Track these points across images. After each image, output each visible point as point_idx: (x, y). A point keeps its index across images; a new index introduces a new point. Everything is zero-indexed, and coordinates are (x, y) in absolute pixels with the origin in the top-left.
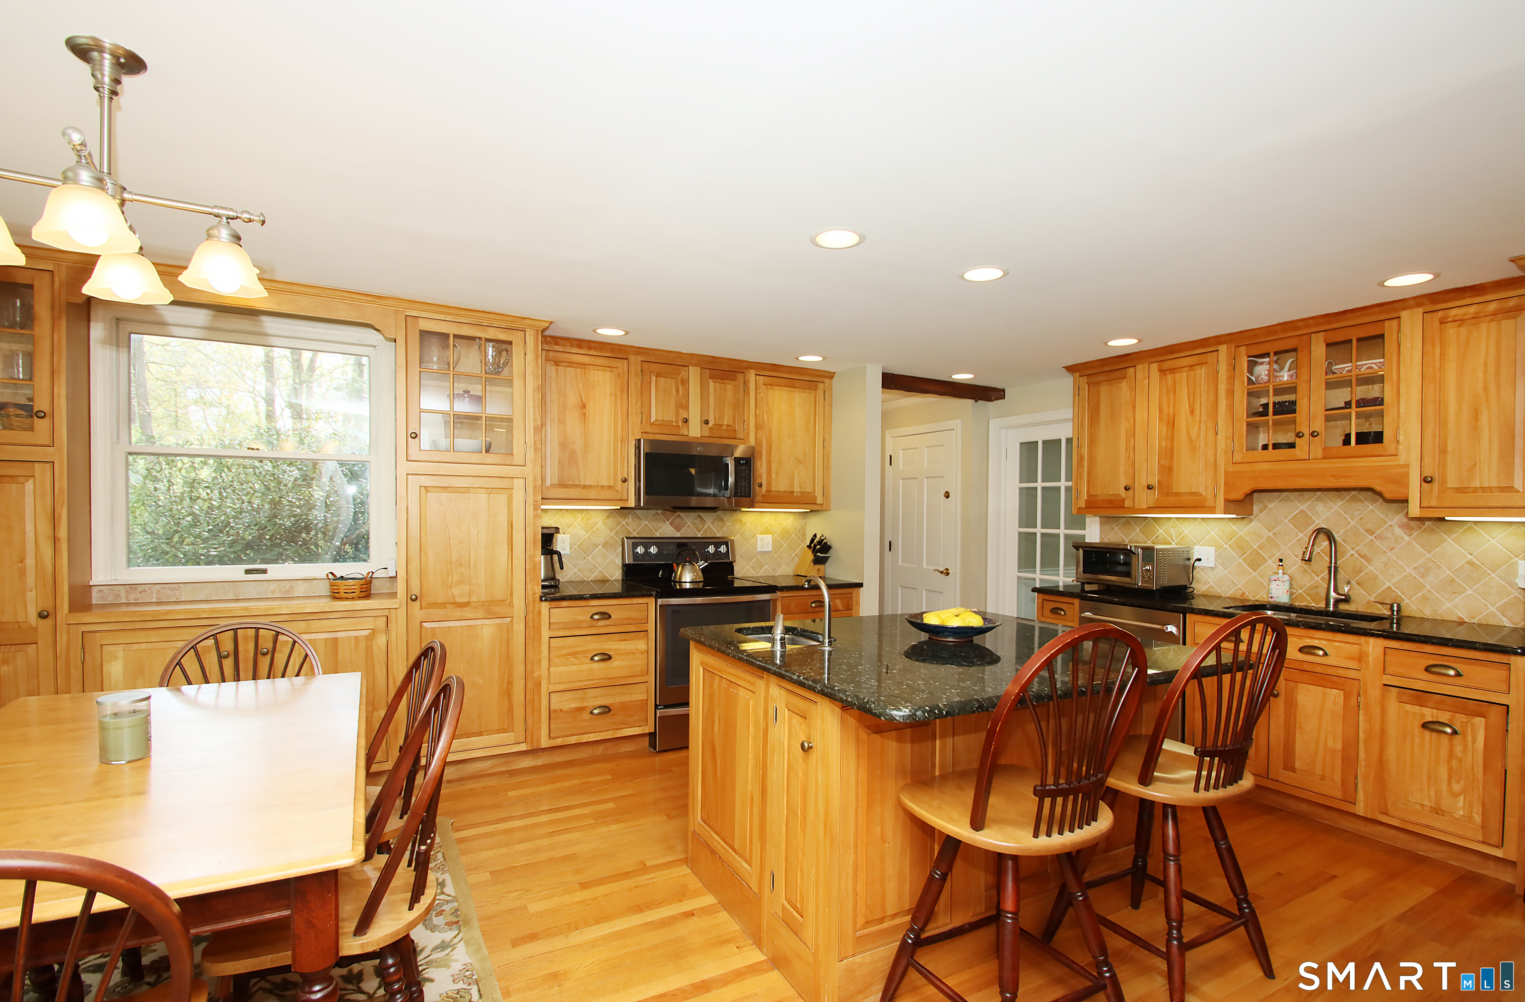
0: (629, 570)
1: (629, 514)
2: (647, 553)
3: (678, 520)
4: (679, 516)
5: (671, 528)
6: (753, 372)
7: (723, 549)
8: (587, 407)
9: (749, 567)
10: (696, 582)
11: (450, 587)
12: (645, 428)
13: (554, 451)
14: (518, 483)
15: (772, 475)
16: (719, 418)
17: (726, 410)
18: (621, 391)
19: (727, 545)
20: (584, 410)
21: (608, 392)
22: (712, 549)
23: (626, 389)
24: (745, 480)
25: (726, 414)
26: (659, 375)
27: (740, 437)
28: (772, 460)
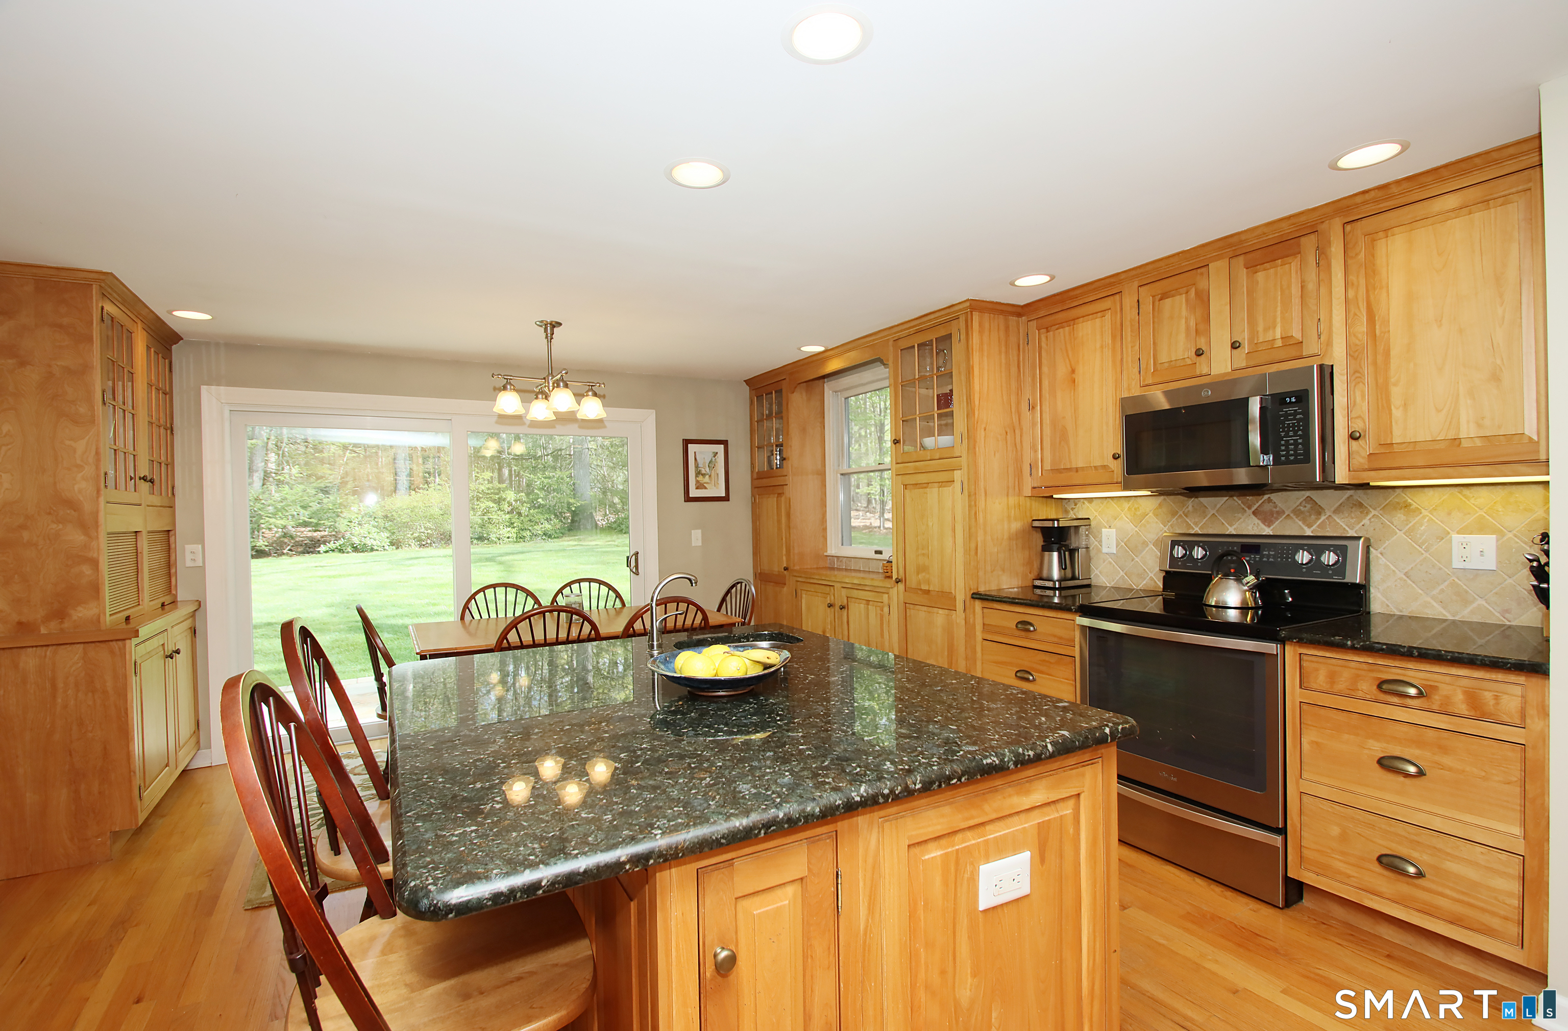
0: (1169, 579)
2: (1188, 557)
3: (1268, 509)
4: (1269, 500)
5: (1254, 522)
6: (1337, 223)
7: (1330, 558)
8: (1076, 371)
9: (1429, 599)
10: (1243, 609)
11: (918, 574)
12: (1144, 380)
13: (1047, 430)
14: (957, 475)
15: (1394, 411)
16: (1266, 330)
17: (1279, 313)
18: (1114, 337)
19: (1342, 551)
20: (1074, 376)
21: (1098, 345)
22: (1303, 557)
23: (1118, 333)
24: (1296, 433)
25: (1279, 320)
26: (1164, 296)
27: (1311, 352)
28: (1393, 380)
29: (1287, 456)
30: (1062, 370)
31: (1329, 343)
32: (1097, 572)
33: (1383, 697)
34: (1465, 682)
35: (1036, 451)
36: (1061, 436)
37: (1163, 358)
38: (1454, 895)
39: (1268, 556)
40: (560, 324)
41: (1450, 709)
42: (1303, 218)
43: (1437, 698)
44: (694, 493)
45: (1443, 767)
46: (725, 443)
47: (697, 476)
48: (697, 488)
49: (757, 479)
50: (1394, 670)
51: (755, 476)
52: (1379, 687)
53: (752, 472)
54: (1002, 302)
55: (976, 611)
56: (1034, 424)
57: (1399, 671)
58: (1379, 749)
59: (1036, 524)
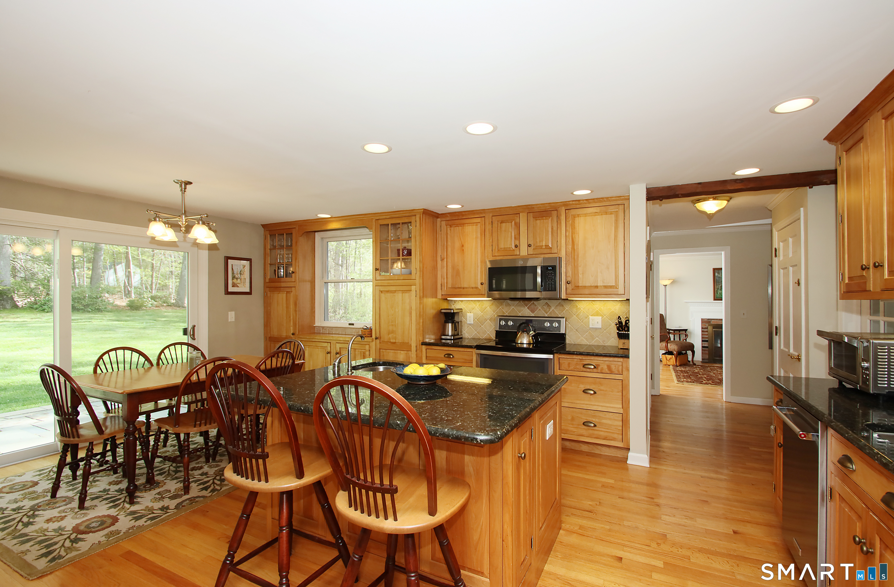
0: (498, 334)
1: (504, 302)
2: (506, 325)
3: (532, 306)
4: (533, 303)
5: (529, 311)
6: (563, 209)
7: (556, 325)
8: (464, 246)
9: (583, 338)
10: (529, 344)
11: (389, 335)
12: (494, 254)
13: (450, 270)
14: (413, 288)
15: (580, 275)
16: (540, 242)
17: (544, 236)
18: (481, 235)
19: (559, 322)
20: (463, 248)
21: (475, 236)
22: (547, 324)
23: (484, 233)
24: (551, 280)
25: (544, 239)
26: (502, 222)
27: (554, 252)
28: (579, 265)
29: (549, 288)
30: (457, 245)
31: (560, 250)
32: (464, 332)
33: (585, 369)
34: (607, 362)
35: (444, 279)
36: (457, 273)
37: (502, 246)
38: (605, 430)
39: (535, 324)
40: (191, 183)
41: (603, 371)
42: (552, 205)
43: (600, 368)
44: (231, 289)
45: (601, 390)
46: (250, 260)
47: (233, 279)
48: (233, 287)
49: (269, 282)
50: (587, 361)
51: (267, 280)
52: (583, 367)
53: (265, 278)
54: (434, 211)
55: (423, 350)
56: (442, 267)
57: (589, 361)
58: (583, 387)
59: (443, 311)
